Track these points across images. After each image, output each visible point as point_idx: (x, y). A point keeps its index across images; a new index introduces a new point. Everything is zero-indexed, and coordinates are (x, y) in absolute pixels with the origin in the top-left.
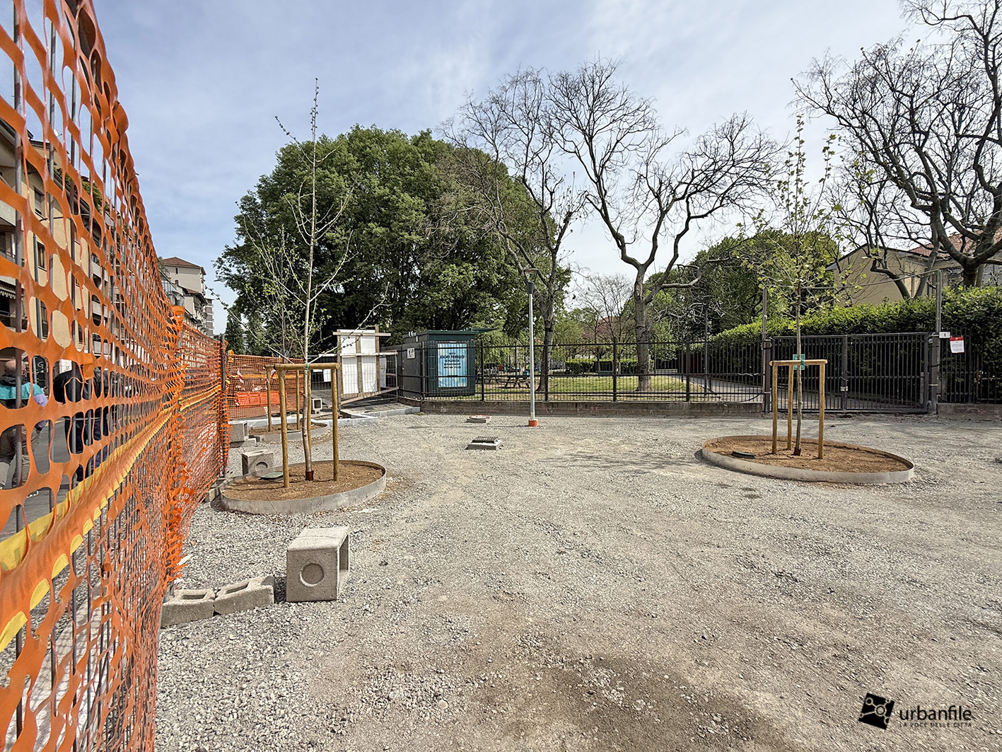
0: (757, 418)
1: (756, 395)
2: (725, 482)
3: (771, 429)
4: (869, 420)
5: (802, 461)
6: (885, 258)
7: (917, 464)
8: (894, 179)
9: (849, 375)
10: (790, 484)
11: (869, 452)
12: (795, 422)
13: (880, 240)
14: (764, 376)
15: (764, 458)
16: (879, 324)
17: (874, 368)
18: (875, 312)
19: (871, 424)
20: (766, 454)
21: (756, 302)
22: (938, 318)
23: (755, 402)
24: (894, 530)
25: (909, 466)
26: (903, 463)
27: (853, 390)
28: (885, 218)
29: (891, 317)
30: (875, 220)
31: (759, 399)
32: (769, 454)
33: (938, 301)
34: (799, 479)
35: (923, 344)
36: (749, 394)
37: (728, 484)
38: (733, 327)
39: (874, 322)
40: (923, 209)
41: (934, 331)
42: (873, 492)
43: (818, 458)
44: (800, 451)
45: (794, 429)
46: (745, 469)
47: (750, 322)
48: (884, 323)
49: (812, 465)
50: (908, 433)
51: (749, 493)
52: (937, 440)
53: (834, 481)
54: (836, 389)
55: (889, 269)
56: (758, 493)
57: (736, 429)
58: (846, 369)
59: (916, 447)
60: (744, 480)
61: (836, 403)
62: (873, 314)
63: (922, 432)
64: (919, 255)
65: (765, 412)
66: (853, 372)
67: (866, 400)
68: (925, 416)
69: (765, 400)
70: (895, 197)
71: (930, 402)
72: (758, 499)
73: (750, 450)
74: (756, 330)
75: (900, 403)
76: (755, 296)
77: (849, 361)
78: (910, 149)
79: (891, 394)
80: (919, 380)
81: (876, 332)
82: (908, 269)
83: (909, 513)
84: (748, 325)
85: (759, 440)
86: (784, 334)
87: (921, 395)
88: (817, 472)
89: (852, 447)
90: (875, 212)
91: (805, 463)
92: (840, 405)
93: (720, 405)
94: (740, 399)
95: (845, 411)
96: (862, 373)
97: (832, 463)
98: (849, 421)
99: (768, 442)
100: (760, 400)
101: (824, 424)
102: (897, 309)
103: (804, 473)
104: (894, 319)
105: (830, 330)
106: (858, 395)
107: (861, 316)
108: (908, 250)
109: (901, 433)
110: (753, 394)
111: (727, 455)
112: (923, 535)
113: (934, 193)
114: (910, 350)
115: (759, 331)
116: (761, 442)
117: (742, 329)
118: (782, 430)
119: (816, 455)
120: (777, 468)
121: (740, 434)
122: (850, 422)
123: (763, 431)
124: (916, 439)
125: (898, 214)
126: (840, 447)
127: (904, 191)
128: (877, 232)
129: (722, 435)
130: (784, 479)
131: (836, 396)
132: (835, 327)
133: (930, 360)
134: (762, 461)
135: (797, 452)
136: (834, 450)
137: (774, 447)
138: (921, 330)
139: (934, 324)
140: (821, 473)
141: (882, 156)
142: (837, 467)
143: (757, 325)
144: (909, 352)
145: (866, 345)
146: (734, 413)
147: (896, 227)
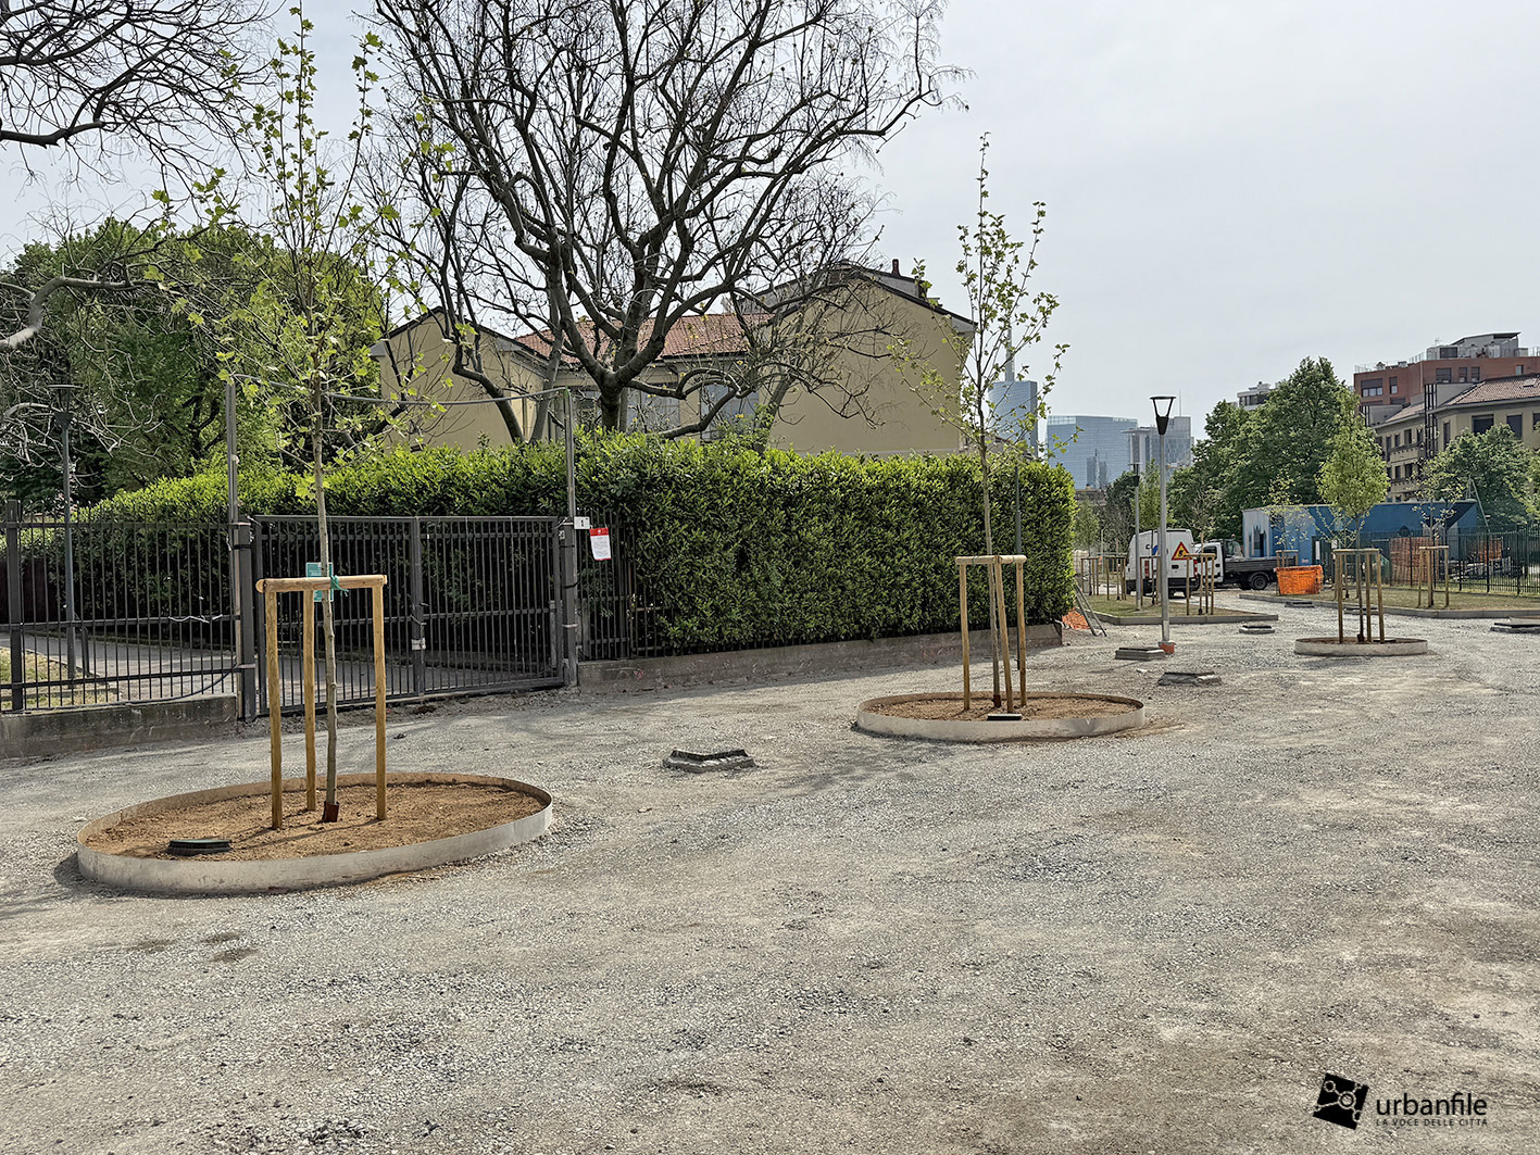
0: (225, 737)
1: (217, 677)
2: (156, 934)
3: (268, 764)
4: (469, 713)
5: (342, 833)
6: (477, 348)
7: (556, 795)
8: (486, 177)
9: (426, 611)
10: (321, 897)
11: (474, 785)
12: (321, 737)
13: (465, 305)
14: (238, 622)
15: (254, 844)
16: (476, 495)
17: (473, 593)
18: (467, 466)
19: (472, 721)
20: (258, 833)
21: (202, 418)
22: (571, 489)
23: (218, 694)
24: (529, 945)
25: (544, 800)
26: (534, 797)
27: (436, 648)
28: (472, 257)
29: (495, 481)
30: (453, 256)
31: (227, 686)
32: (264, 831)
33: (569, 453)
34: (341, 880)
35: (551, 540)
36: (201, 673)
37: (165, 937)
38: (143, 484)
39: (465, 491)
40: (535, 254)
41: (566, 514)
42: (489, 874)
43: (378, 819)
44: (336, 808)
45: (321, 755)
46: (209, 884)
47: (189, 473)
48: (484, 493)
49: (365, 838)
50: (536, 732)
51: (224, 947)
52: (581, 738)
53: (414, 867)
54: (404, 646)
55: (484, 374)
56: (245, 942)
57: (170, 778)
58: (420, 597)
59: (552, 760)
60: (207, 916)
61: (404, 680)
62: (464, 470)
63: (557, 725)
64: (532, 351)
65: (243, 719)
66: (434, 605)
67: (460, 667)
68: (561, 692)
69: (243, 688)
70: (487, 215)
71: (567, 660)
72: (249, 959)
73: (216, 830)
74: (210, 493)
75: (520, 670)
76: (198, 399)
77: (425, 577)
78: (506, 118)
79: (505, 650)
80: (547, 615)
81: (470, 513)
82: (516, 379)
83: (552, 900)
84: (185, 481)
85: (233, 798)
86: (279, 510)
87: (553, 648)
88: (375, 855)
89: (442, 778)
90: (453, 238)
91: (350, 836)
92: (411, 684)
93: (121, 715)
94: (177, 690)
95: (422, 697)
96: (450, 605)
97: (407, 825)
98: (430, 722)
99: (260, 800)
100: (228, 688)
101: (387, 732)
102: (504, 464)
103: (351, 864)
104: (501, 486)
105: (382, 502)
106: (444, 657)
107: (441, 476)
108: (512, 337)
109: (525, 734)
110: (212, 672)
111: (156, 855)
112: (577, 940)
113: (550, 227)
114: (530, 552)
115: (215, 498)
116: (242, 801)
117: (169, 490)
118: (294, 763)
119: (372, 811)
120: (288, 863)
121: (184, 789)
122: (432, 723)
123: (242, 771)
124: (549, 743)
125: (494, 255)
126: (419, 785)
127: (500, 206)
128: (460, 284)
129: (131, 800)
130: (307, 890)
131: (403, 663)
132: (392, 498)
133: (562, 577)
134: (249, 853)
135: (331, 814)
136: (407, 792)
137: (276, 810)
138: (546, 511)
139: (565, 502)
140: (386, 853)
141: (461, 117)
142: (417, 833)
143: (209, 482)
144: (530, 559)
145: (456, 541)
146: (161, 732)
147: (491, 283)
